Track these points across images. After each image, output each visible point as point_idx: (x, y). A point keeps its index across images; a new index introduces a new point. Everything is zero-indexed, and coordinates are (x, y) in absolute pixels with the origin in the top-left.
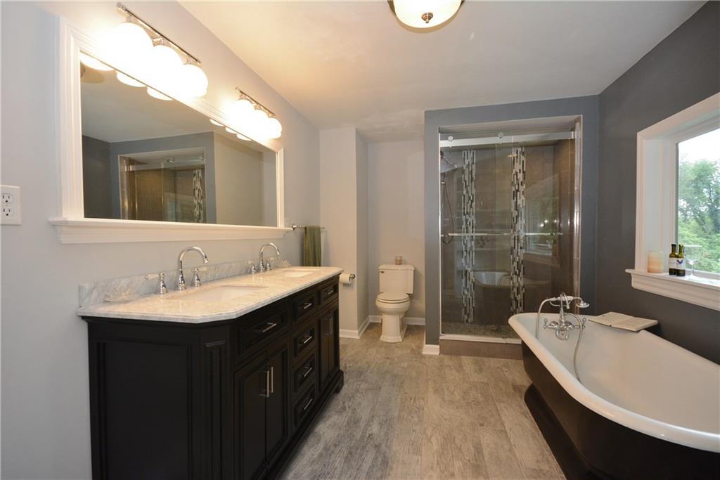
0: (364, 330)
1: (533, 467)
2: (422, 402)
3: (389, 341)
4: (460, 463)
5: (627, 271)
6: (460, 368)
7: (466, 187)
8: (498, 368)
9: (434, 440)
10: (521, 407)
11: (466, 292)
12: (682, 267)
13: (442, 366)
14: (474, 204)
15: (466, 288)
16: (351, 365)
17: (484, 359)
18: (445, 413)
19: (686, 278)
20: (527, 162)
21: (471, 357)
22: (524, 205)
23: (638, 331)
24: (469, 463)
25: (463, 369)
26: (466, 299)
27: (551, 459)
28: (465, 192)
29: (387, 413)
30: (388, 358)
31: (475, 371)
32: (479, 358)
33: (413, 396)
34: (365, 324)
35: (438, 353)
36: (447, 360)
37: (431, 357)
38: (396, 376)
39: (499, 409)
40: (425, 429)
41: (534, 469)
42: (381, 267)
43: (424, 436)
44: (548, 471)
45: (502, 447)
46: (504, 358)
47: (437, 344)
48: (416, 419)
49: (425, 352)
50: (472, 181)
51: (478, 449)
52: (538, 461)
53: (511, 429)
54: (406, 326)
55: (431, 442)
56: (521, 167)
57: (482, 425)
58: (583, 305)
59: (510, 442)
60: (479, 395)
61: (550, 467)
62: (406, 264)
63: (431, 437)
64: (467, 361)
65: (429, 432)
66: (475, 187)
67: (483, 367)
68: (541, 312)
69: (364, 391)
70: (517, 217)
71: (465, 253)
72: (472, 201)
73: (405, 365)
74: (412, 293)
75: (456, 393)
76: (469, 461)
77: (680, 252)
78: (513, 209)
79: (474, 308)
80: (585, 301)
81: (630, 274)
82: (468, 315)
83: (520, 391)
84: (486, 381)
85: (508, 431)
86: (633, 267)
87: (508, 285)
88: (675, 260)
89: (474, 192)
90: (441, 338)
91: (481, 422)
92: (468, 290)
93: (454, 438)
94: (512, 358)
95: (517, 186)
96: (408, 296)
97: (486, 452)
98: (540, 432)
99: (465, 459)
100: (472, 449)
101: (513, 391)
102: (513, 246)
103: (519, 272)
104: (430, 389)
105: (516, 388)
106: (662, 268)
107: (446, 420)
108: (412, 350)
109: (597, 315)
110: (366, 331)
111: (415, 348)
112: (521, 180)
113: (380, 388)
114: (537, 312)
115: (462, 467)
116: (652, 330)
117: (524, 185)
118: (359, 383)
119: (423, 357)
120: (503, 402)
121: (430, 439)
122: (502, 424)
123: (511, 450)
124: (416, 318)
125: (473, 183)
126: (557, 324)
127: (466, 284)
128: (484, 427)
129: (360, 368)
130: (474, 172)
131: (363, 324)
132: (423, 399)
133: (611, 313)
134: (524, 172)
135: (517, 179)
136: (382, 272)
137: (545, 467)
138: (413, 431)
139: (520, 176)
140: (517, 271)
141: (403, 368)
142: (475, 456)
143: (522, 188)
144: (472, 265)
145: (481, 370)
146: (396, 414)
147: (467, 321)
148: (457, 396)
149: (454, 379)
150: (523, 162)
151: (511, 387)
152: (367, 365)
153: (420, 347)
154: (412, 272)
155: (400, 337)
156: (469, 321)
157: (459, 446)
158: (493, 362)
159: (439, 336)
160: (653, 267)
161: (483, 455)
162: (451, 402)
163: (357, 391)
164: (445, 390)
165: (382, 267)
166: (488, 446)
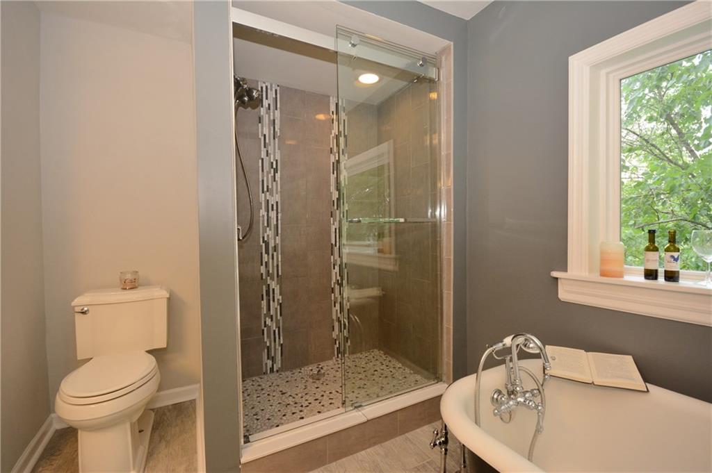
5: (554, 275)
7: (265, 147)
11: (268, 321)
14: (278, 175)
15: (268, 314)
20: (348, 121)
22: (347, 183)
23: (647, 390)
26: (269, 332)
28: (263, 155)
32: (323, 469)
42: (79, 302)
50: (274, 138)
62: (148, 284)
66: (279, 149)
70: (338, 199)
71: (265, 256)
72: (276, 171)
74: (161, 343)
78: (333, 188)
79: (282, 346)
81: (557, 278)
82: (273, 359)
86: (563, 270)
89: (278, 157)
90: (242, 461)
92: (272, 317)
95: (337, 155)
96: (152, 359)
102: (334, 241)
103: (342, 280)
117: (346, 155)
125: (276, 139)
127: (269, 309)
130: (277, 122)
134: (345, 136)
136: (83, 313)
140: (340, 279)
143: (344, 159)
144: (278, 276)
147: (272, 370)
150: (344, 121)
154: (164, 303)
156: (275, 369)
160: (610, 268)
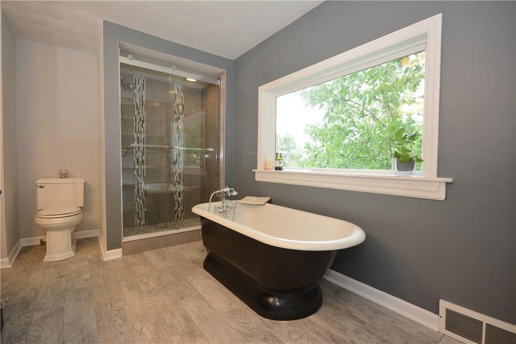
0: (16, 255)
1: (228, 310)
2: (120, 304)
3: (57, 259)
4: (177, 337)
5: (253, 170)
6: (146, 262)
7: (137, 109)
8: (177, 252)
9: (145, 331)
10: (204, 274)
11: (138, 199)
12: (281, 165)
13: (128, 265)
14: (144, 124)
15: (138, 196)
16: (8, 299)
17: (163, 249)
18: (147, 304)
19: (283, 170)
20: (185, 98)
21: (153, 251)
22: (183, 130)
23: (265, 204)
24: (184, 333)
25: (149, 262)
26: (138, 205)
27: (236, 300)
28: (136, 113)
29: (81, 331)
30: (61, 277)
31: (160, 260)
32: (159, 250)
33: (108, 302)
34: (16, 250)
35: (120, 256)
36: (131, 259)
37: (113, 261)
38: (79, 290)
39: (189, 281)
40: (133, 326)
41: (230, 311)
43: (135, 332)
44: (237, 308)
45: (203, 307)
46: (178, 245)
47: (121, 248)
48: (120, 321)
49: (106, 259)
50: (142, 105)
51: (187, 319)
52: (229, 305)
53: (203, 292)
54: (75, 241)
55: (144, 335)
56: (181, 101)
57: (182, 298)
58: (235, 193)
59: (207, 301)
60: (171, 277)
61: (238, 305)
62: (72, 177)
63: (141, 330)
64: (150, 255)
65: (138, 327)
66: (145, 110)
67: (165, 255)
68: (211, 202)
69: (40, 322)
71: (137, 166)
72: (143, 122)
73: (88, 276)
74: (82, 206)
75: (150, 283)
76: (184, 331)
77: (281, 157)
79: (145, 212)
80: (235, 191)
81: (255, 172)
82: (141, 219)
83: (198, 263)
84: (171, 265)
85: (202, 294)
86: (256, 168)
87: (173, 190)
88: (278, 162)
89: (144, 115)
90: (123, 241)
91: (180, 296)
92: (140, 197)
93: (164, 319)
94: (184, 243)
95: (178, 115)
97: (193, 317)
98: (222, 285)
99: (180, 332)
100: (183, 321)
101: (193, 265)
102: (175, 160)
104: (124, 288)
105: (195, 262)
106: (271, 167)
107: (150, 308)
108: (90, 261)
109: (240, 199)
110: (18, 257)
111: (92, 258)
112: (181, 110)
113: (63, 309)
114: (208, 202)
115: (181, 340)
116: (270, 202)
117: (183, 115)
118: (28, 315)
119: (107, 262)
120: (191, 275)
121: (142, 332)
122: (196, 291)
123: (209, 306)
124: (85, 231)
125: (144, 106)
126: (220, 208)
127: (138, 193)
128: (184, 299)
129: (23, 298)
130: (144, 97)
131: (14, 250)
132: (120, 300)
133: (247, 197)
134: (183, 106)
135: (178, 110)
136: (41, 187)
137: (235, 306)
138: (121, 333)
139: (180, 107)
140: (179, 180)
141: (85, 280)
142: (186, 325)
143: (182, 117)
144: (144, 176)
145: (164, 258)
146: (94, 326)
147: (140, 224)
148: (152, 285)
149: (144, 272)
150: (182, 97)
151: (191, 263)
152: (34, 293)
153: (99, 256)
154: (82, 186)
155: (72, 252)
156: (141, 224)
157: (170, 324)
158: (172, 249)
159: (121, 239)
160: (268, 167)
161: (192, 320)
162: (149, 292)
163: (30, 324)
164: (140, 284)
165: (39, 182)
166: (193, 312)
